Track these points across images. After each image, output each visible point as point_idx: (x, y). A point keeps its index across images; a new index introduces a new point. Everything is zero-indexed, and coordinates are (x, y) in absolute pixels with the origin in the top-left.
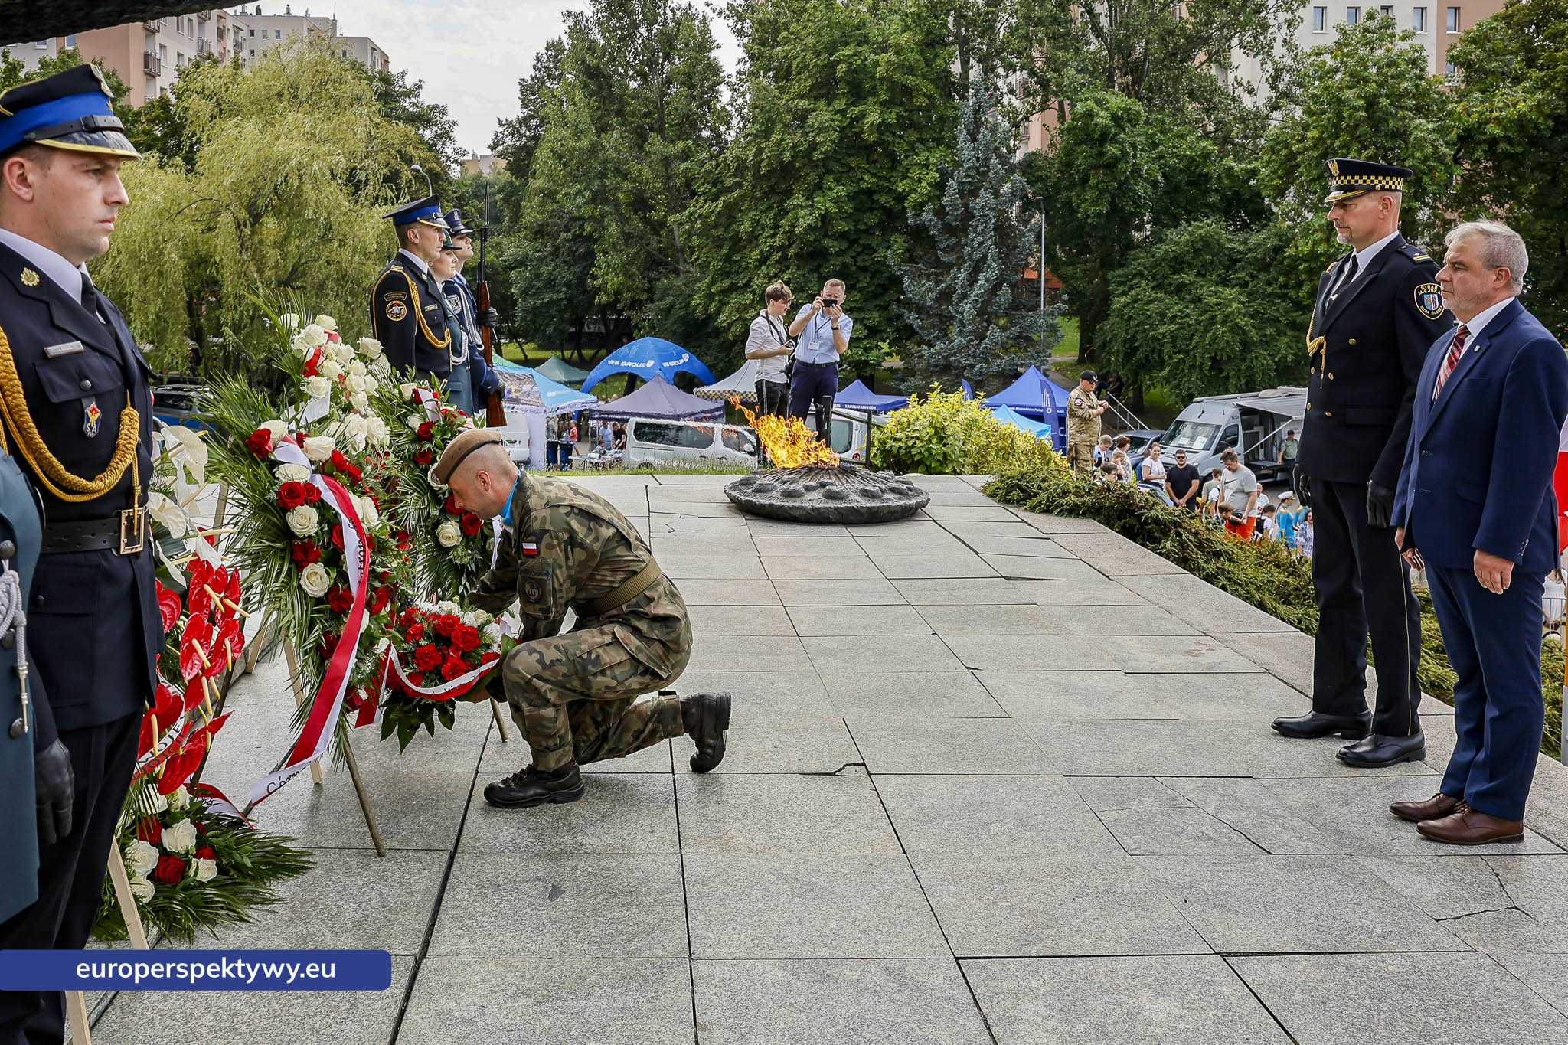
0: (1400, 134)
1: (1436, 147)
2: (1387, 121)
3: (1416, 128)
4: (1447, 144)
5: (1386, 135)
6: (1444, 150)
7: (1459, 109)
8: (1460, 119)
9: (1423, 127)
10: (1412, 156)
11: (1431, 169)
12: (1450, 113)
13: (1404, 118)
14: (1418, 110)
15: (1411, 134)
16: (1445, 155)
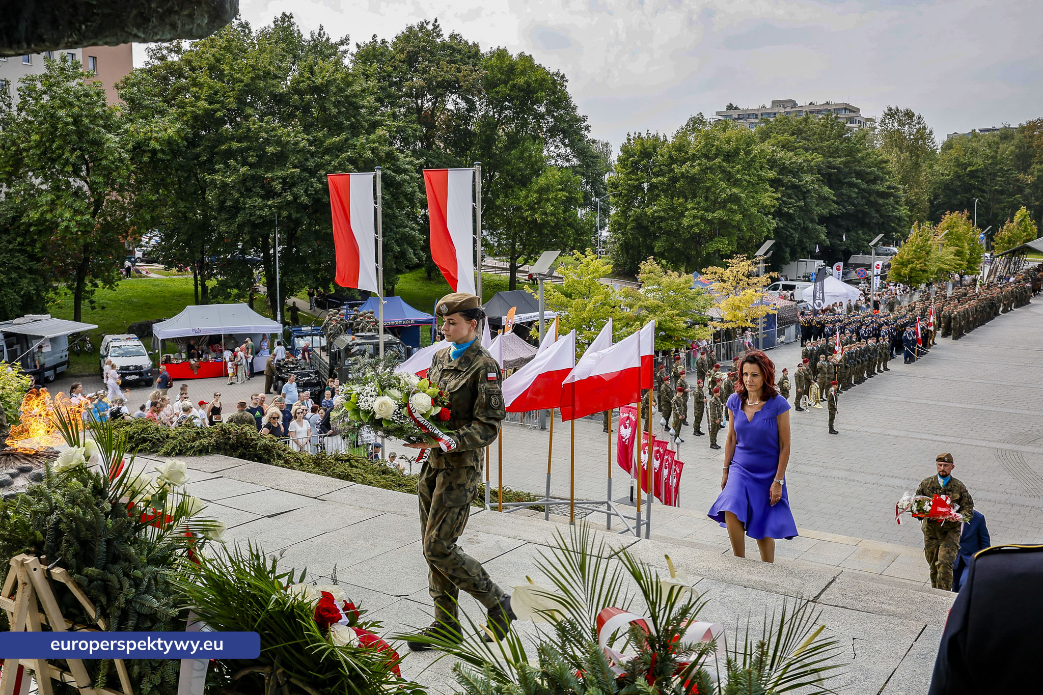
0: (98, 143)
1: (120, 153)
2: (88, 133)
3: (107, 140)
4: (127, 151)
5: (88, 142)
6: (125, 155)
7: (132, 129)
8: (133, 136)
9: (112, 140)
10: (106, 158)
11: (117, 167)
12: (126, 131)
13: (99, 132)
14: (108, 128)
15: (104, 144)
16: (125, 158)
